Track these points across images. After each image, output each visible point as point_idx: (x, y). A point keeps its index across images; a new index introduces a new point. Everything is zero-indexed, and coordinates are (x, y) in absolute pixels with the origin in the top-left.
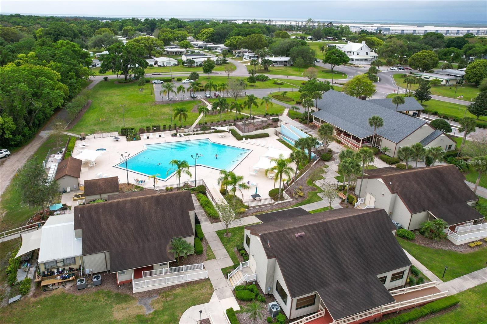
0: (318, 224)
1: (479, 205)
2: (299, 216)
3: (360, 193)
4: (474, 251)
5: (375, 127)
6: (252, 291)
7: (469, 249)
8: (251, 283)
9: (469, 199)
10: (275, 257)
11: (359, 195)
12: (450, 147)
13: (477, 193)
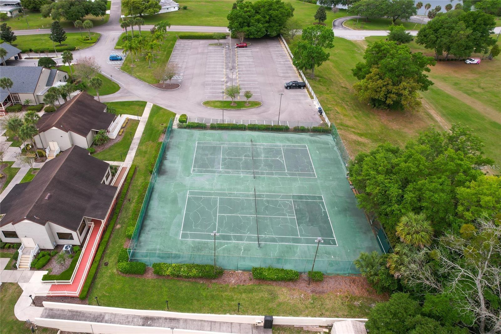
0: (51, 182)
1: (109, 109)
2: (25, 189)
3: (43, 145)
4: (123, 136)
5: (8, 88)
6: (43, 256)
7: (120, 137)
8: (38, 254)
9: (104, 109)
10: (48, 221)
11: (43, 147)
12: (65, 76)
13: (101, 101)
